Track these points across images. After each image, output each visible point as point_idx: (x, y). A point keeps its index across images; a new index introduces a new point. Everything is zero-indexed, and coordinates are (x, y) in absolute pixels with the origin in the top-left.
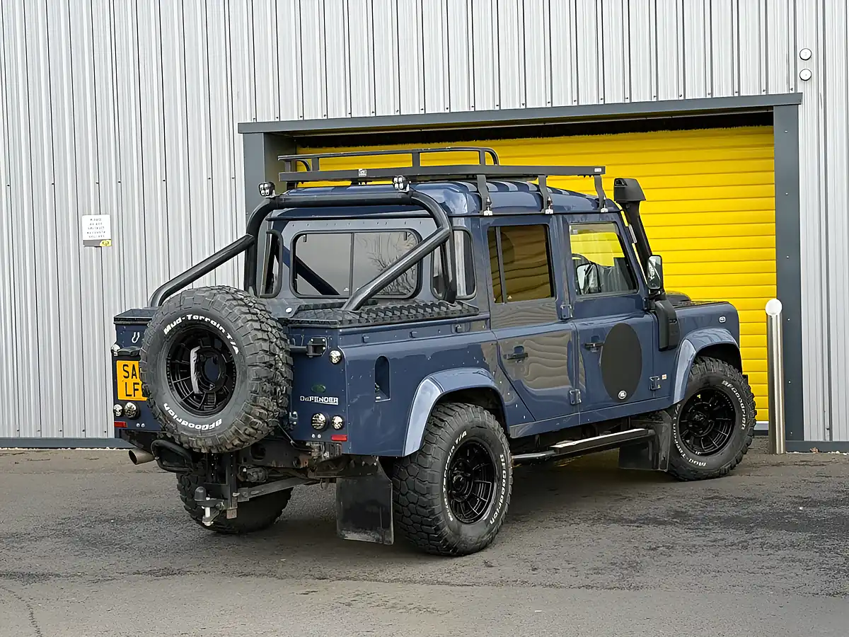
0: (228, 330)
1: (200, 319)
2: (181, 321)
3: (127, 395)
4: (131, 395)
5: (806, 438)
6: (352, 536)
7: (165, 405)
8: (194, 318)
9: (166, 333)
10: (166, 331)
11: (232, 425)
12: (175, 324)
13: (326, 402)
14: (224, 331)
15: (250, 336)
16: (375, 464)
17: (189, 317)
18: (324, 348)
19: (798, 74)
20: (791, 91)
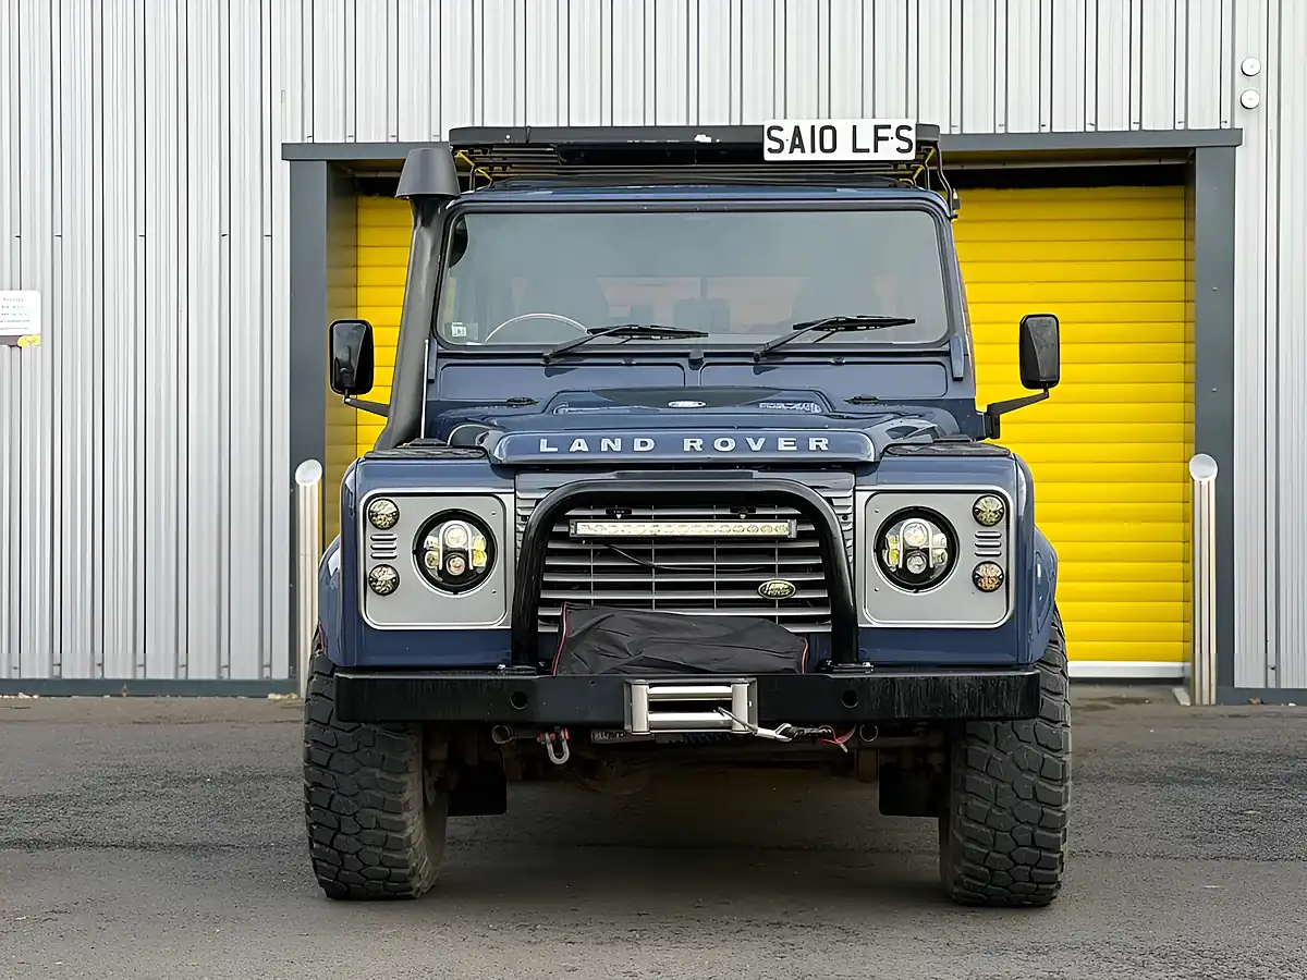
5: (1238, 684)
19: (1237, 97)
20: (1224, 126)
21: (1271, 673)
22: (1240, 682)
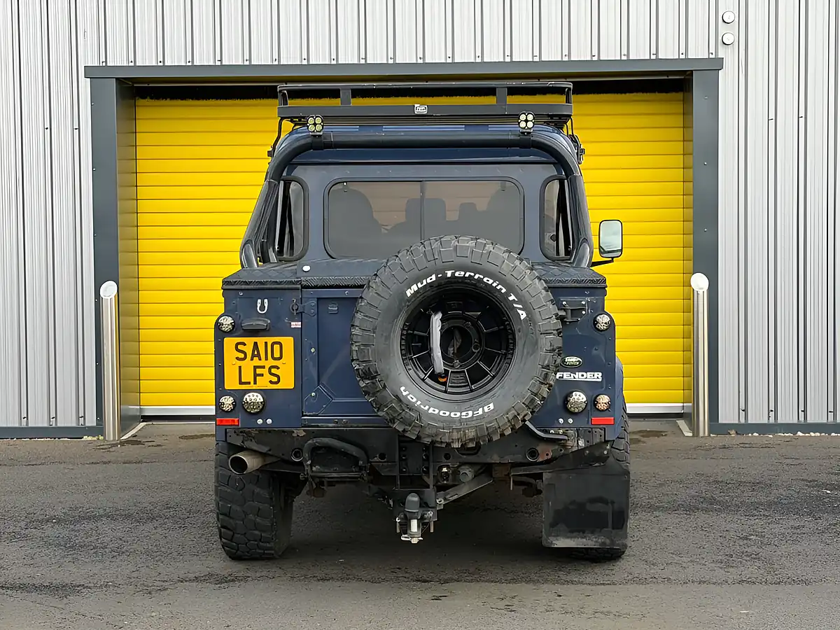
0: (511, 289)
1: (467, 275)
2: (434, 279)
3: (241, 383)
4: (249, 383)
5: (721, 421)
6: (562, 543)
7: (402, 389)
8: (457, 274)
9: (409, 295)
10: (409, 293)
11: (509, 410)
12: (425, 283)
13: (583, 379)
14: (504, 291)
15: (541, 296)
16: (605, 452)
17: (449, 274)
18: (584, 312)
19: (720, 38)
20: (711, 56)
21: (743, 414)
22: (722, 420)
